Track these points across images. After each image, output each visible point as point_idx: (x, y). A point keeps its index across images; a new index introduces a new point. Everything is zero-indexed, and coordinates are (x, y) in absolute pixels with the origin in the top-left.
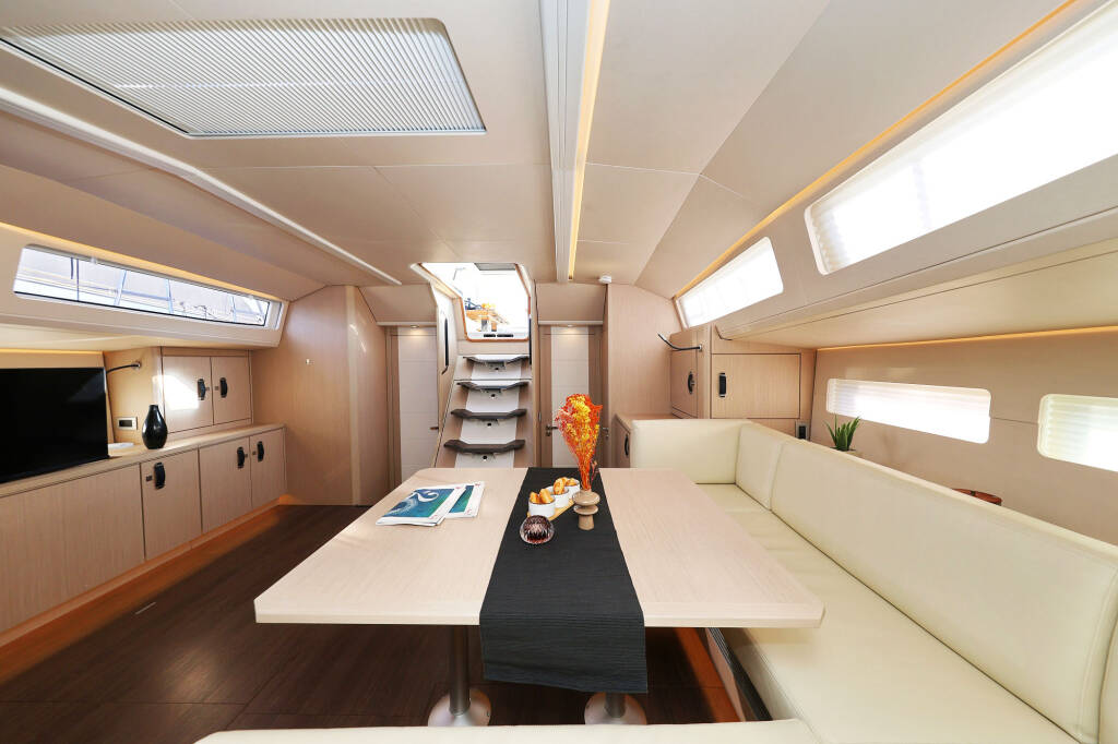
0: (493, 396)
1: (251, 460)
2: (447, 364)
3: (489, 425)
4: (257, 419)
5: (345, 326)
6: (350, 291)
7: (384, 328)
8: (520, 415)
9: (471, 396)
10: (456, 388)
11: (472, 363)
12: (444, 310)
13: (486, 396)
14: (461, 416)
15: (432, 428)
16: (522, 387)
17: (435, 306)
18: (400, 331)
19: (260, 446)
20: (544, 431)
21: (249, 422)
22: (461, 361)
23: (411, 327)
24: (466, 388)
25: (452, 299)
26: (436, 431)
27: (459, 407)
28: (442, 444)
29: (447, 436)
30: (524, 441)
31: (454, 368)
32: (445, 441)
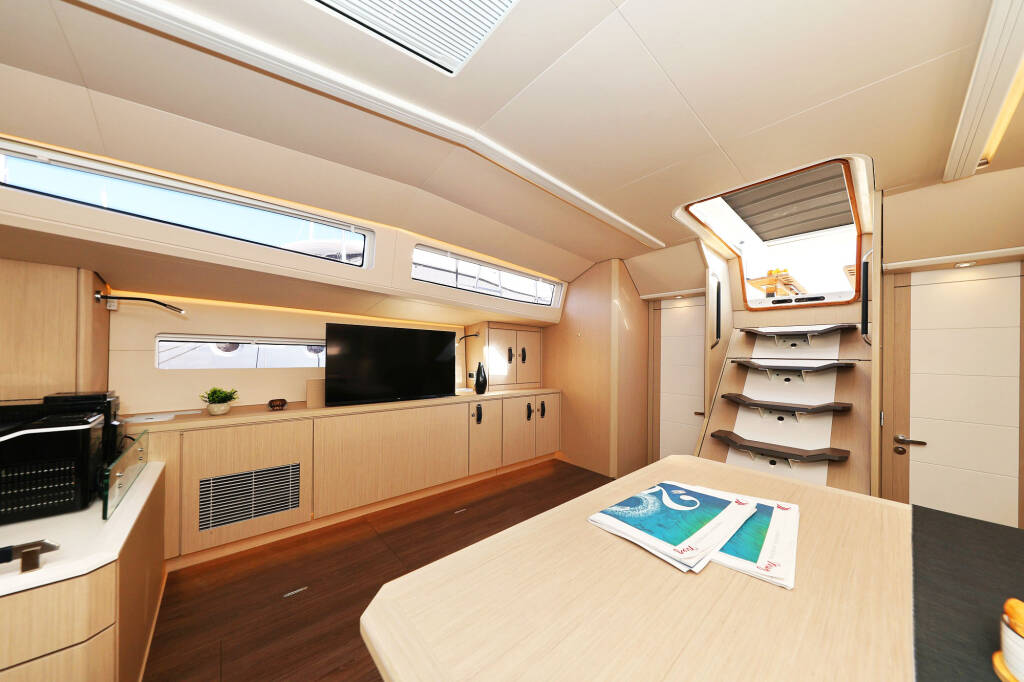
0: (787, 380)
1: (536, 415)
2: (718, 336)
3: (781, 419)
4: (543, 382)
5: (609, 300)
6: (615, 264)
7: (647, 302)
8: (839, 412)
9: (751, 378)
10: (729, 367)
11: (752, 336)
12: (717, 271)
13: (777, 381)
14: (736, 402)
15: (697, 414)
16: (844, 370)
17: (706, 266)
18: (664, 304)
19: (543, 404)
20: (890, 445)
21: (538, 385)
22: (738, 335)
23: (674, 298)
24: (744, 368)
25: (728, 260)
26: (700, 417)
27: (732, 390)
28: (709, 432)
29: (717, 424)
30: (848, 452)
31: (727, 343)
32: (713, 429)
